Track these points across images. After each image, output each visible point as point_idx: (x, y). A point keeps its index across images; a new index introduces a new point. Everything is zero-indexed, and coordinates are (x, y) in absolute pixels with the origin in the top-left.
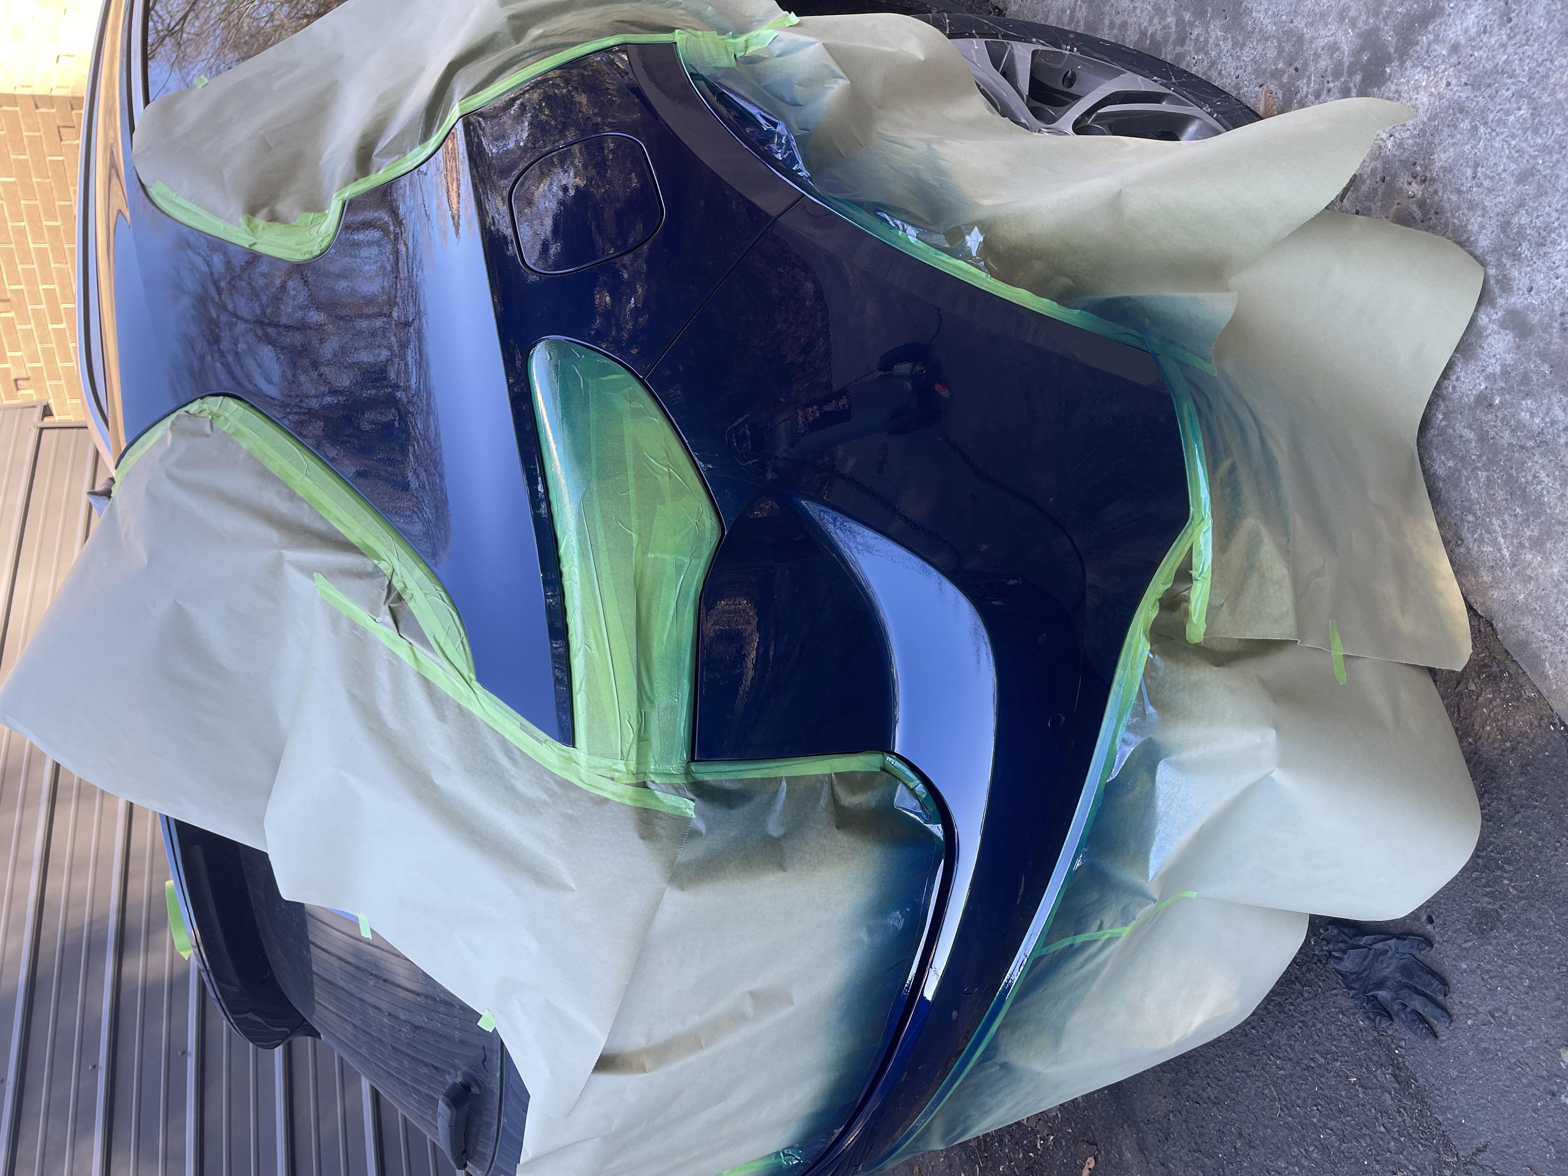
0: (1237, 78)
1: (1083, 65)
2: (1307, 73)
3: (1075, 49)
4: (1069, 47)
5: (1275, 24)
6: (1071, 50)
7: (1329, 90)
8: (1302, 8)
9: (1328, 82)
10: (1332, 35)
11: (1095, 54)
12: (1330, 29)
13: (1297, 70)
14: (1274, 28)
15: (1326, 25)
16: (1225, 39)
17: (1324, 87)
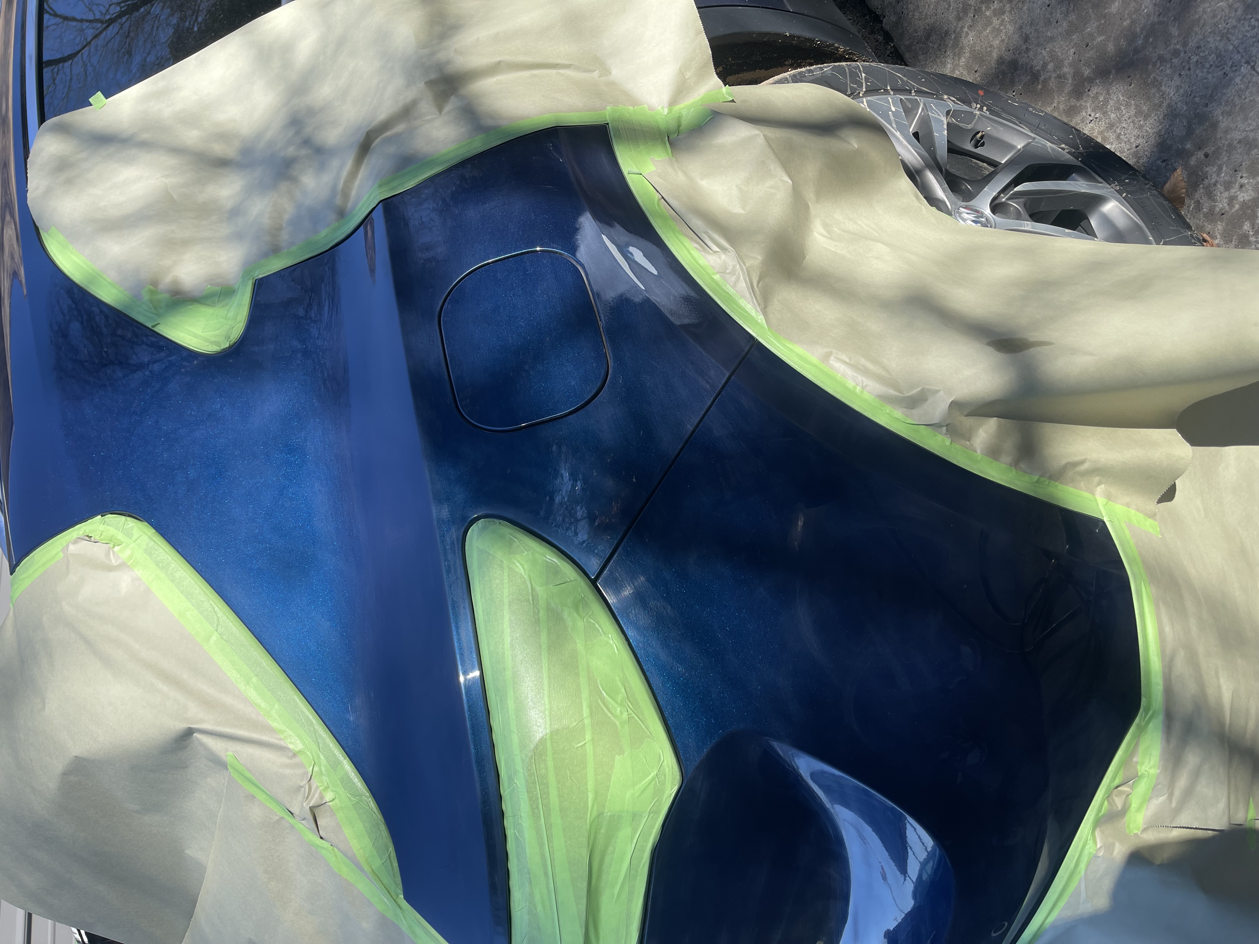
0: (1137, 147)
1: (992, 126)
2: (1219, 162)
3: (985, 108)
4: (978, 106)
5: (1186, 103)
6: (981, 109)
7: (1241, 186)
8: (1219, 94)
9: (1241, 177)
10: (1252, 131)
11: (1004, 115)
12: (1250, 124)
13: (1206, 155)
14: (1185, 108)
15: (1246, 119)
16: (1128, 105)
17: (1236, 181)
